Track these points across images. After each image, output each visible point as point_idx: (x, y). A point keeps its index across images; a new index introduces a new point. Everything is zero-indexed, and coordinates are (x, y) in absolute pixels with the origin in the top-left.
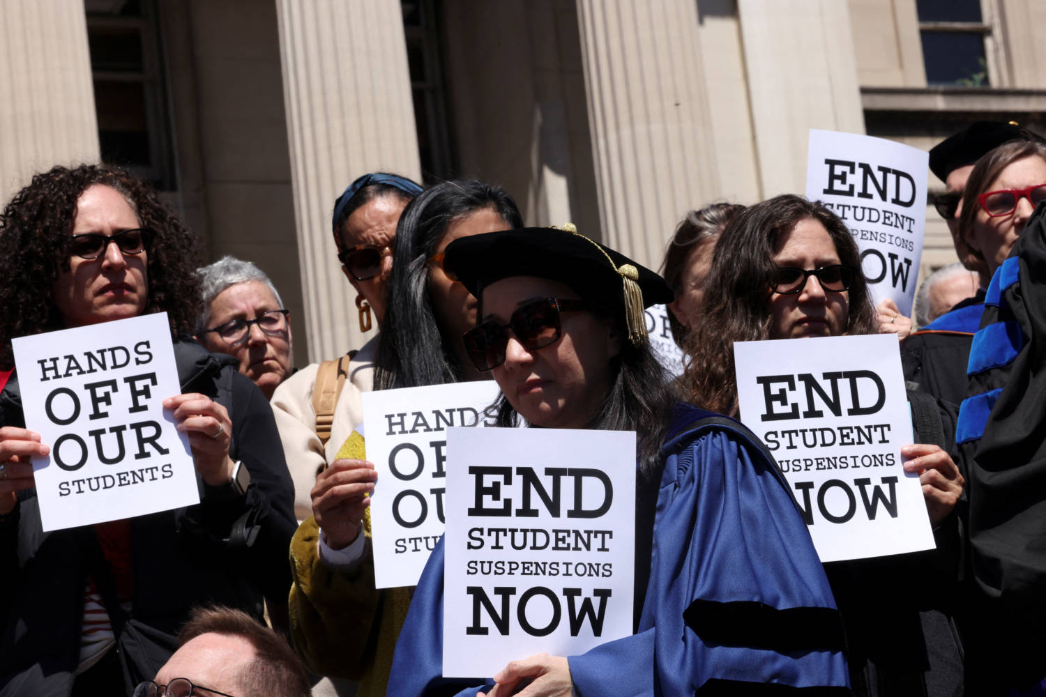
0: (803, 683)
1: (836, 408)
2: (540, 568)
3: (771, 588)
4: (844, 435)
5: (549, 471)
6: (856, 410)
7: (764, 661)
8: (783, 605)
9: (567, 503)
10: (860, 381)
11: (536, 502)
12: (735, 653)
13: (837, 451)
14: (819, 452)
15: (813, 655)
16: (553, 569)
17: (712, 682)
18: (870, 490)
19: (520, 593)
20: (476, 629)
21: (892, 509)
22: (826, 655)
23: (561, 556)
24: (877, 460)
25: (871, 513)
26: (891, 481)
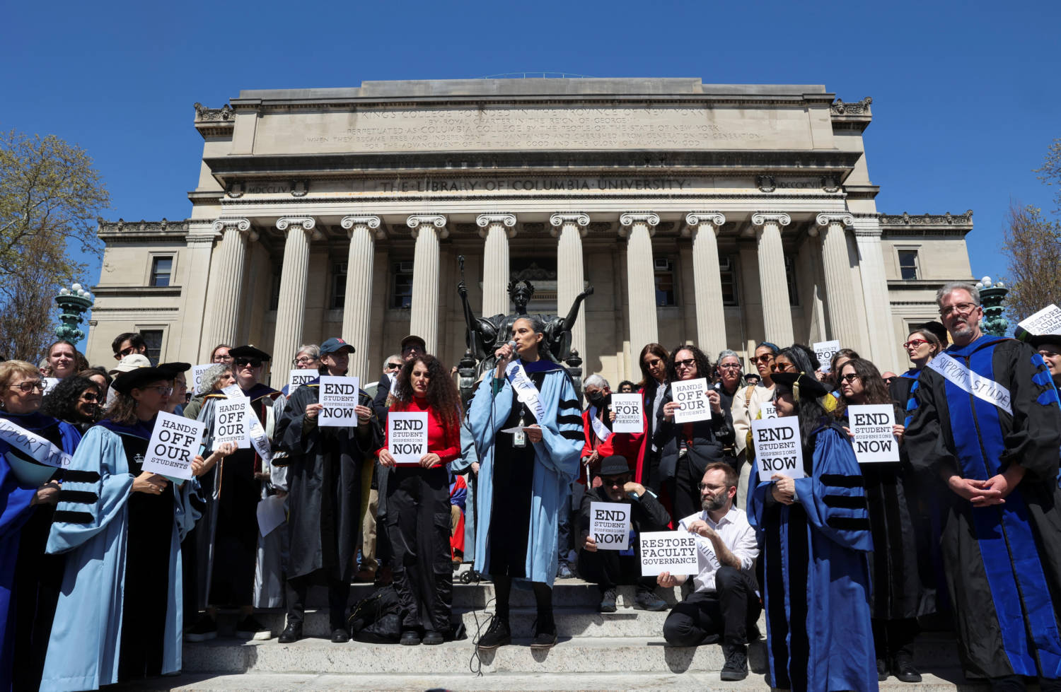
0: (851, 495)
1: (875, 423)
2: (777, 453)
3: (844, 470)
4: (878, 430)
5: (776, 429)
6: (881, 423)
7: (841, 490)
8: (847, 475)
9: (782, 436)
10: (882, 416)
11: (774, 437)
12: (833, 488)
13: (875, 434)
14: (870, 434)
15: (855, 488)
16: (780, 453)
17: (827, 496)
18: (884, 444)
19: (773, 460)
20: (765, 469)
21: (889, 449)
22: (858, 488)
23: (782, 450)
24: (886, 436)
25: (884, 449)
26: (890, 442)
